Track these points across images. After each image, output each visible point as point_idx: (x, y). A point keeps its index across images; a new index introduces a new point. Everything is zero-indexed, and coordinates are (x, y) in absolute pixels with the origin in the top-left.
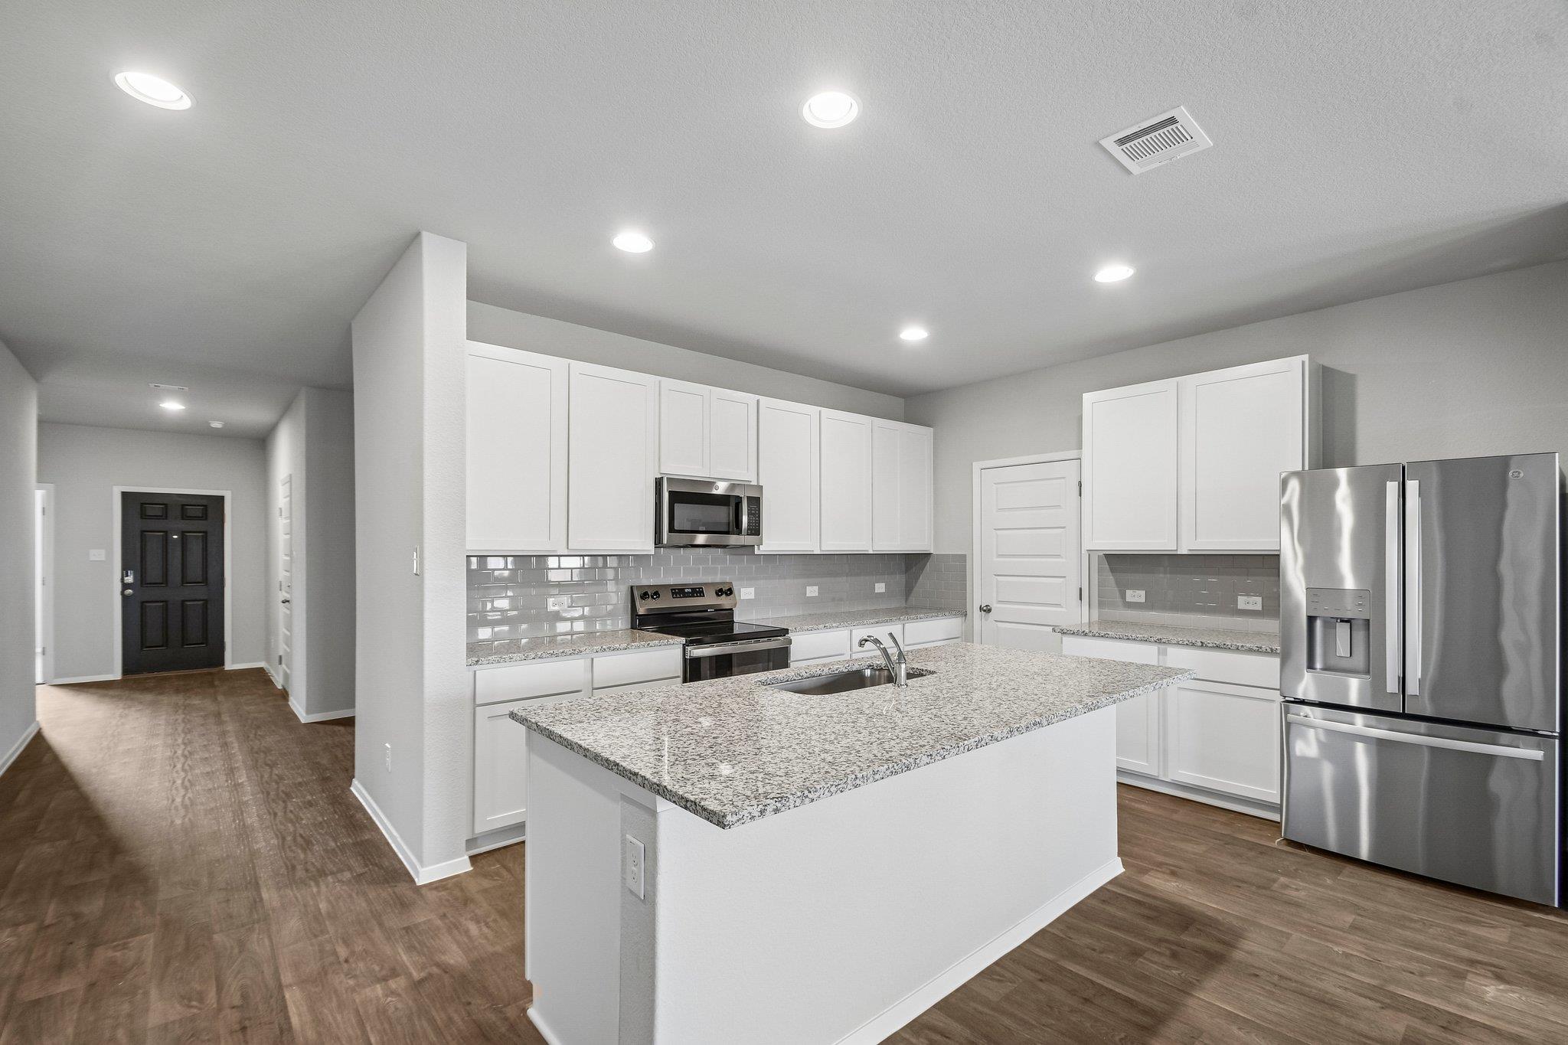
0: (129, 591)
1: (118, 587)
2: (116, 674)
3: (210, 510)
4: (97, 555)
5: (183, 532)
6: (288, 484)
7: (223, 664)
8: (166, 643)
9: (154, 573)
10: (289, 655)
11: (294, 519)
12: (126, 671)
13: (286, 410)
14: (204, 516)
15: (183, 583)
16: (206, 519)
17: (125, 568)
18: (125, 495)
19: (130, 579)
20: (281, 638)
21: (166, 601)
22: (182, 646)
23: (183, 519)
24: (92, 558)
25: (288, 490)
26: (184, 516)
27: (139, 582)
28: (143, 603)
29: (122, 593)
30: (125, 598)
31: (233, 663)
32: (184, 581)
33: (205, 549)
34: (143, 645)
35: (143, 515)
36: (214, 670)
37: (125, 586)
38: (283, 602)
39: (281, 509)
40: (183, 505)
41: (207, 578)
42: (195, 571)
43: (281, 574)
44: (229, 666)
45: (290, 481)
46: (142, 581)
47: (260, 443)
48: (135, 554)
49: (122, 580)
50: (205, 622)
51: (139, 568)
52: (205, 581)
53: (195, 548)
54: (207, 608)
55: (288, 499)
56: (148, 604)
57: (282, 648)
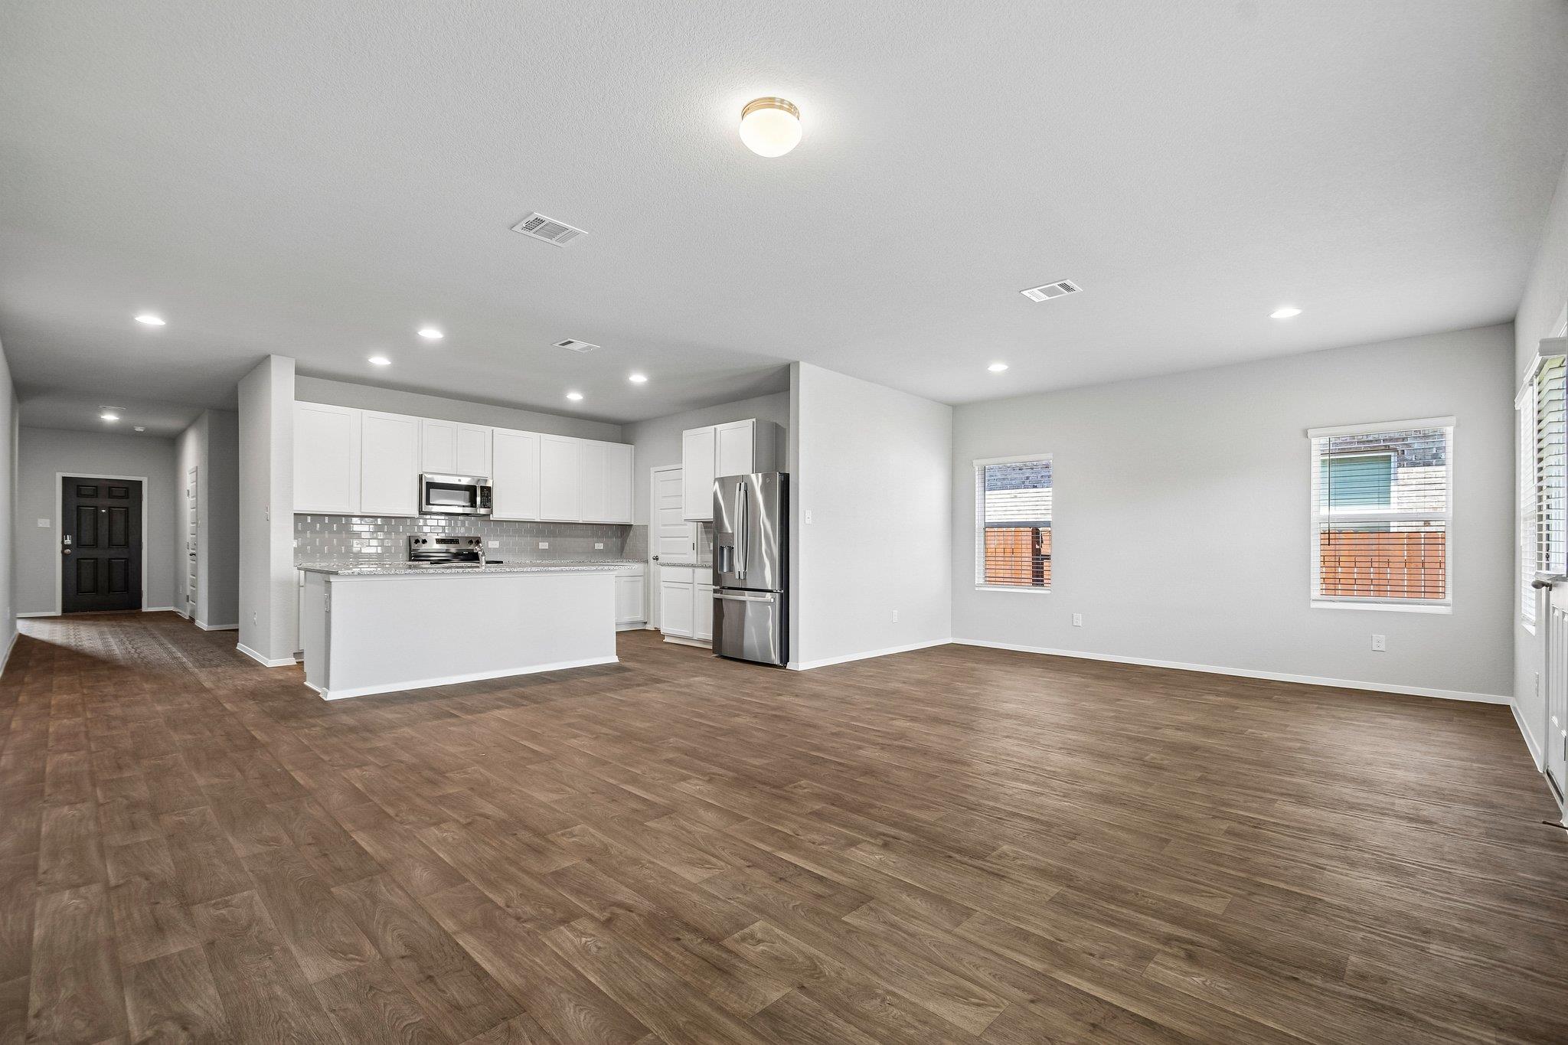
0: (68, 551)
1: (59, 547)
2: (58, 612)
3: (131, 491)
4: (44, 523)
5: (110, 508)
6: (195, 473)
7: (141, 607)
8: (95, 590)
9: (87, 537)
10: (194, 593)
11: (199, 498)
12: (64, 610)
13: (193, 422)
14: (126, 496)
15: (109, 545)
16: (128, 498)
17: (65, 533)
18: (64, 478)
19: (68, 541)
20: (188, 582)
21: (97, 559)
22: (109, 592)
23: (109, 498)
24: (41, 525)
25: (195, 476)
26: (111, 496)
27: (76, 545)
28: (78, 559)
29: (63, 552)
30: (64, 555)
31: (148, 606)
32: (111, 544)
33: (127, 521)
34: (79, 590)
35: (79, 494)
36: (135, 611)
37: (65, 547)
38: (191, 555)
39: (188, 491)
40: (110, 488)
41: (128, 542)
42: (119, 537)
43: (188, 537)
44: (145, 609)
45: (197, 471)
46: (78, 543)
47: (172, 442)
48: (72, 522)
49: (63, 542)
50: (127, 575)
51: (76, 534)
52: (127, 544)
53: (119, 520)
54: (128, 566)
55: (195, 483)
56: (82, 561)
57: (189, 590)
